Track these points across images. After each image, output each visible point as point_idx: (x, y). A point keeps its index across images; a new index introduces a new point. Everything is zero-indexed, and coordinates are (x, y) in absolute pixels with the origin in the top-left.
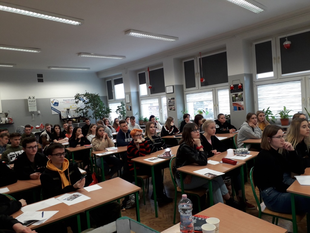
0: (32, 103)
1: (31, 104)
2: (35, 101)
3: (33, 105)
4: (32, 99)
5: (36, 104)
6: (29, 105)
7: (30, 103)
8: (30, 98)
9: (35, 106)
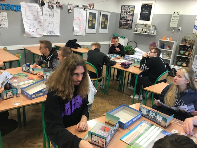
0: (175, 18)
1: (174, 20)
2: (178, 17)
3: (176, 21)
4: (176, 15)
5: (178, 20)
6: (172, 20)
7: (174, 18)
8: (174, 13)
9: (177, 22)
